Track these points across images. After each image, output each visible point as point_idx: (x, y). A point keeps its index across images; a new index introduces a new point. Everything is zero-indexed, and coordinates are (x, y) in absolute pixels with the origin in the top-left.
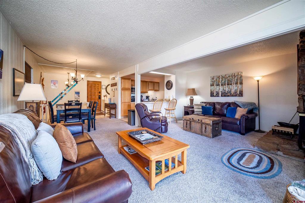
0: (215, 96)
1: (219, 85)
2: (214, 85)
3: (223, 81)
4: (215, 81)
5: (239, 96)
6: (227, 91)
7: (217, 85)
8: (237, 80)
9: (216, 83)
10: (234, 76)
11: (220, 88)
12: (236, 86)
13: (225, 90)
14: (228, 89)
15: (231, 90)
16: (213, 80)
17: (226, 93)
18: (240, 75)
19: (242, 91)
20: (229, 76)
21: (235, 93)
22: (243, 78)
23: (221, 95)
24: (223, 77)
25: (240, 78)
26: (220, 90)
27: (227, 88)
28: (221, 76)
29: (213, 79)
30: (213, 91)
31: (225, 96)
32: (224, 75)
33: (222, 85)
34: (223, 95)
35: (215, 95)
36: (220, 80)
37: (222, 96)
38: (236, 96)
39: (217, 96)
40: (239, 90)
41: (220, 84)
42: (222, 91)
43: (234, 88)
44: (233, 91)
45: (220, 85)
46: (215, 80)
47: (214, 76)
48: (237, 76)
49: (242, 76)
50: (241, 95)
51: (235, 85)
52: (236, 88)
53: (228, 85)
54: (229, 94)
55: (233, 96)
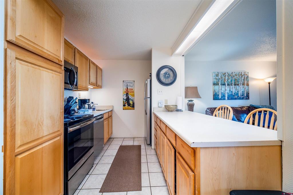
0: (221, 99)
1: (224, 84)
2: (218, 84)
3: (229, 80)
4: (219, 79)
5: (246, 99)
6: (234, 93)
7: (223, 85)
8: (244, 80)
9: (221, 82)
10: (241, 75)
11: (226, 88)
12: (243, 88)
13: (232, 92)
14: (235, 91)
15: (238, 92)
16: (217, 78)
17: (234, 96)
18: (247, 75)
19: (249, 93)
20: (236, 75)
21: (242, 95)
22: (249, 79)
23: (228, 97)
24: (229, 75)
25: (246, 78)
26: (226, 92)
27: (233, 89)
28: (227, 73)
29: (217, 75)
30: (217, 92)
31: (232, 99)
32: (230, 73)
33: (228, 85)
34: (230, 98)
35: (220, 97)
36: (226, 78)
37: (228, 99)
38: (243, 99)
39: (222, 98)
40: (246, 92)
41: (226, 83)
42: (228, 92)
43: (241, 89)
44: (240, 93)
45: (226, 85)
46: (220, 77)
47: (218, 71)
48: (244, 76)
49: (248, 76)
50: (247, 98)
51: (242, 86)
52: (243, 90)
53: (235, 85)
54: (237, 97)
55: (240, 99)
